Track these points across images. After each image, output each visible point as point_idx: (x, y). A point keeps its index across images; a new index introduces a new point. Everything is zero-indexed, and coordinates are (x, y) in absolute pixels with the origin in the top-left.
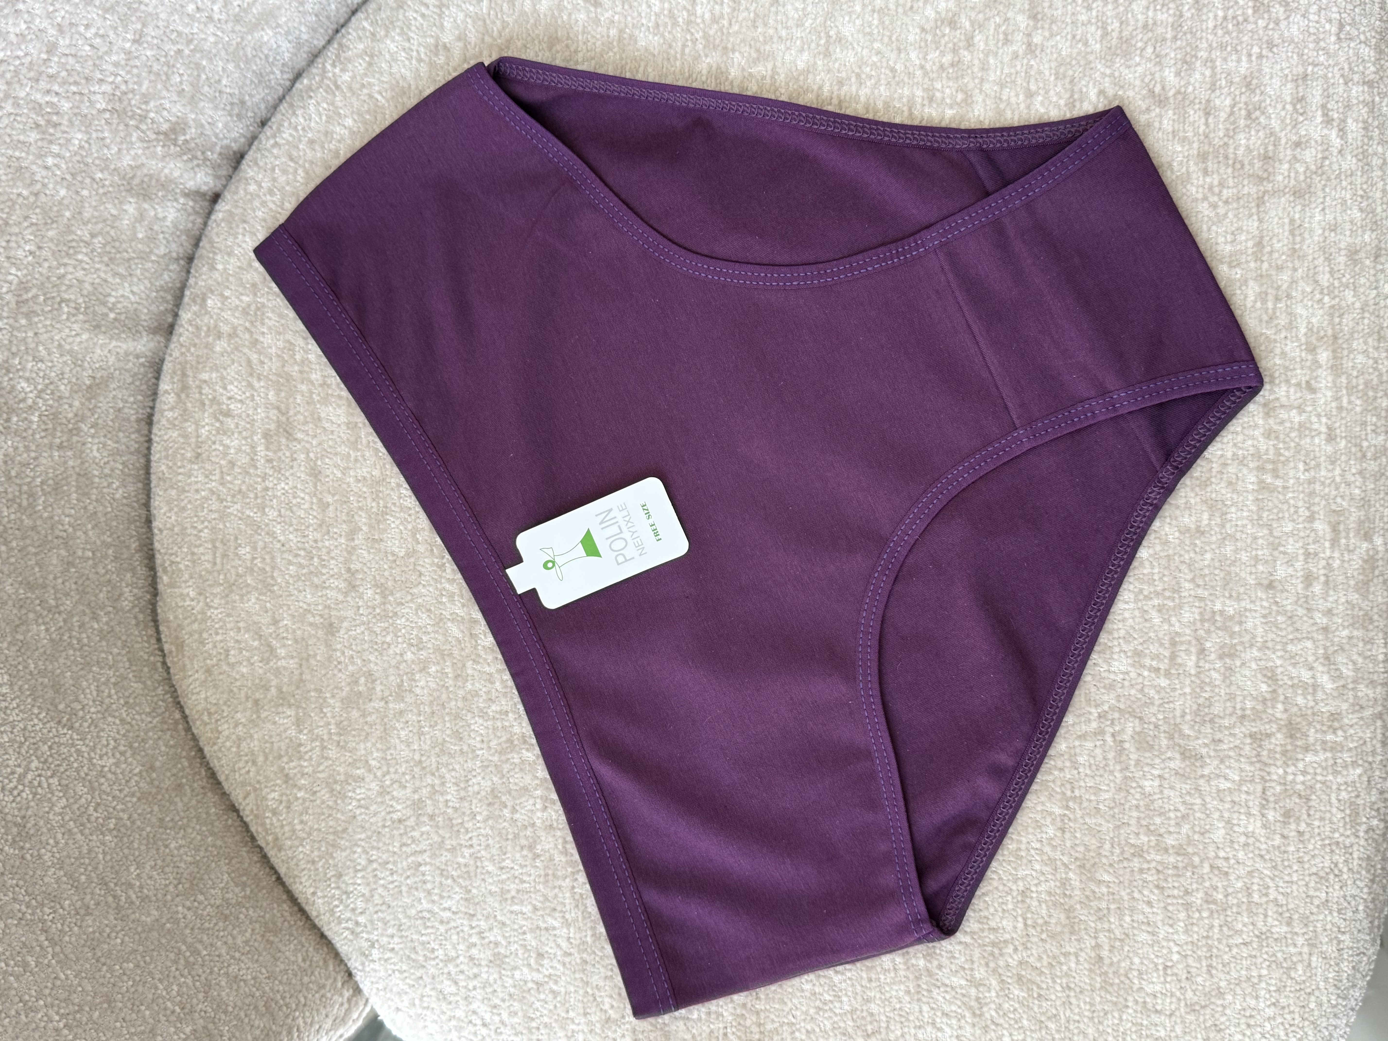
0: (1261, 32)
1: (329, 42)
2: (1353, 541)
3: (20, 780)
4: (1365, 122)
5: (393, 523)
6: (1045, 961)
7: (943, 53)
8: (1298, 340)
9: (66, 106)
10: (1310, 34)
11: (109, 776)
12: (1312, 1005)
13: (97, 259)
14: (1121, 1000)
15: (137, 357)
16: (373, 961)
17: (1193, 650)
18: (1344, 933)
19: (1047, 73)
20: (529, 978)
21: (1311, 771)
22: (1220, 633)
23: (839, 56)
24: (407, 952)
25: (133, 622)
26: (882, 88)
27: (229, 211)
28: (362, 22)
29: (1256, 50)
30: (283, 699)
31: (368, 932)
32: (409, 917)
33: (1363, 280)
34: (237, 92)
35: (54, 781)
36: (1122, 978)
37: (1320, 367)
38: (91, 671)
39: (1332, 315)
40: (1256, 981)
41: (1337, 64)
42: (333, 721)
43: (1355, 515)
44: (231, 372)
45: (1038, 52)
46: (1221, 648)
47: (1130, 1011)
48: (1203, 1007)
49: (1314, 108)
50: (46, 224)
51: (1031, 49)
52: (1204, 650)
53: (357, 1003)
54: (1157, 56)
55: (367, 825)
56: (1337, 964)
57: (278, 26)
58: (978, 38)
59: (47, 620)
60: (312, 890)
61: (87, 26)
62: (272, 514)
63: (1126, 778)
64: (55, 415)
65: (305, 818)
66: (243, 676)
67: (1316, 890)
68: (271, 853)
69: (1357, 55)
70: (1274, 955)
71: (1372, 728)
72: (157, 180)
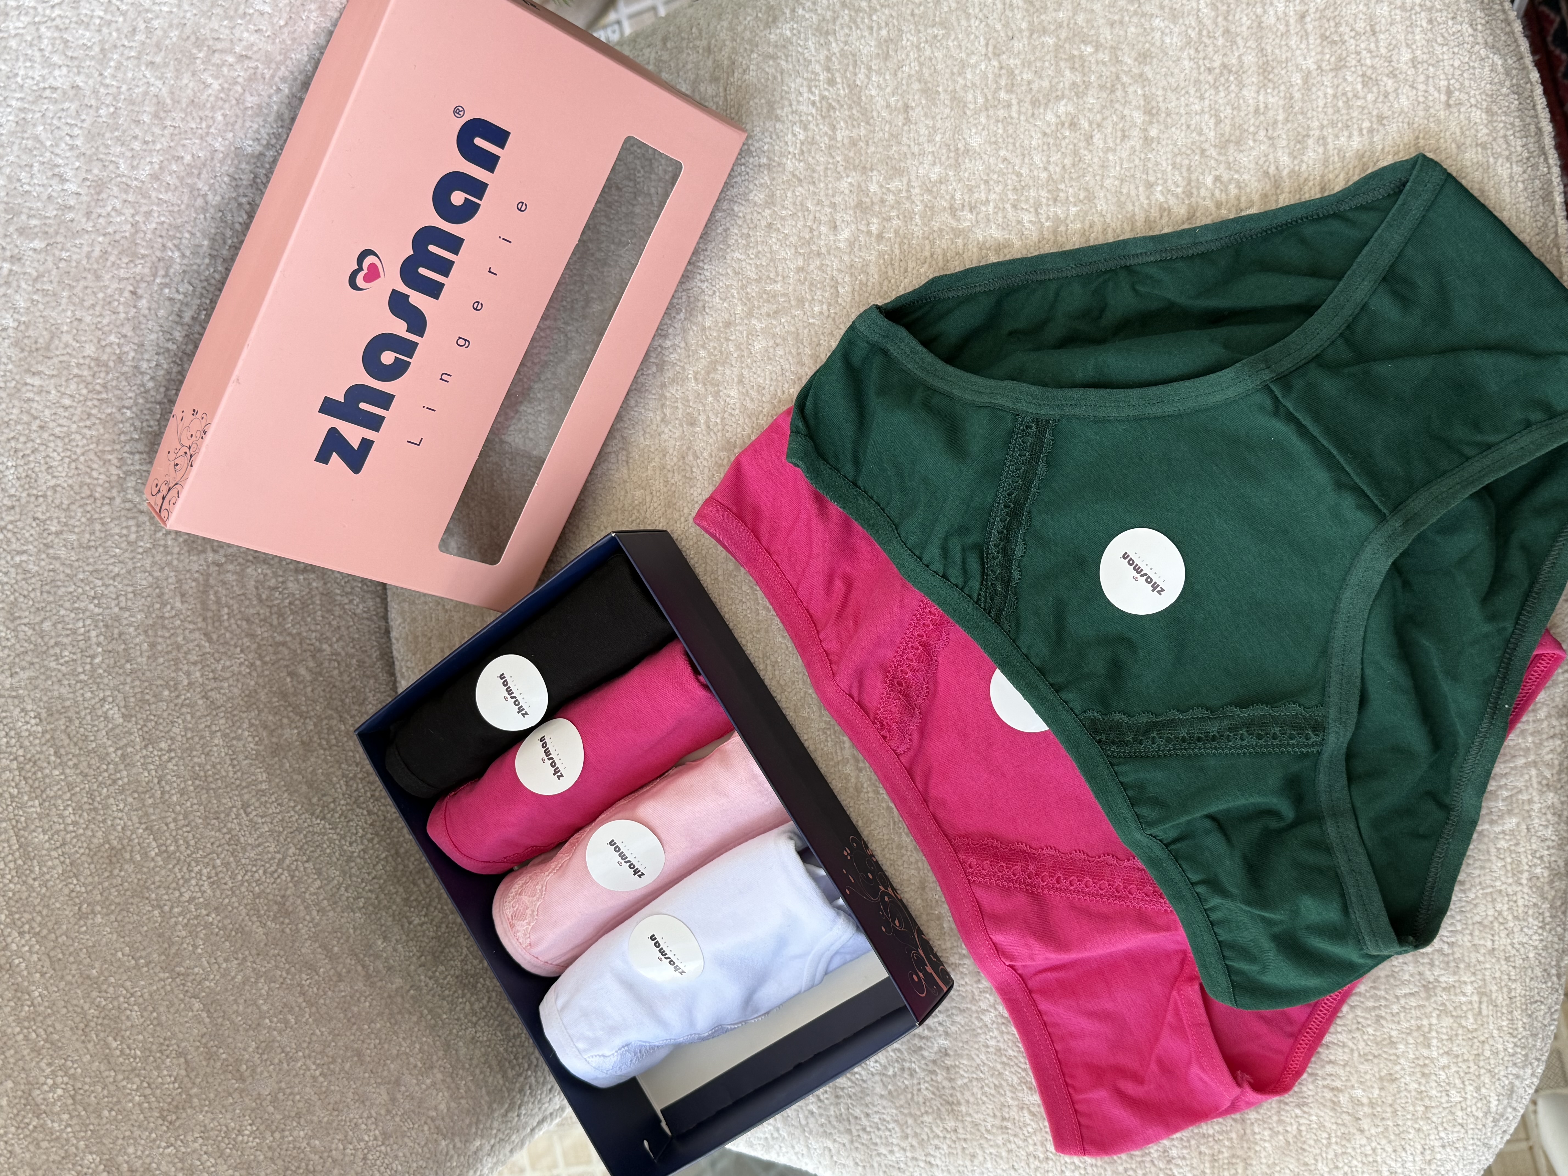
0: (1370, 106)
3: (279, 865)
7: (1064, 155)
10: (1419, 103)
11: (359, 860)
19: (1164, 164)
23: (968, 165)
29: (1366, 124)
35: (310, 865)
40: (1426, 1030)
45: (1154, 145)
48: (1376, 1057)
51: (1147, 142)
54: (1270, 139)
56: (1510, 1012)
58: (1097, 136)
69: (1468, 118)
70: (1443, 1004)
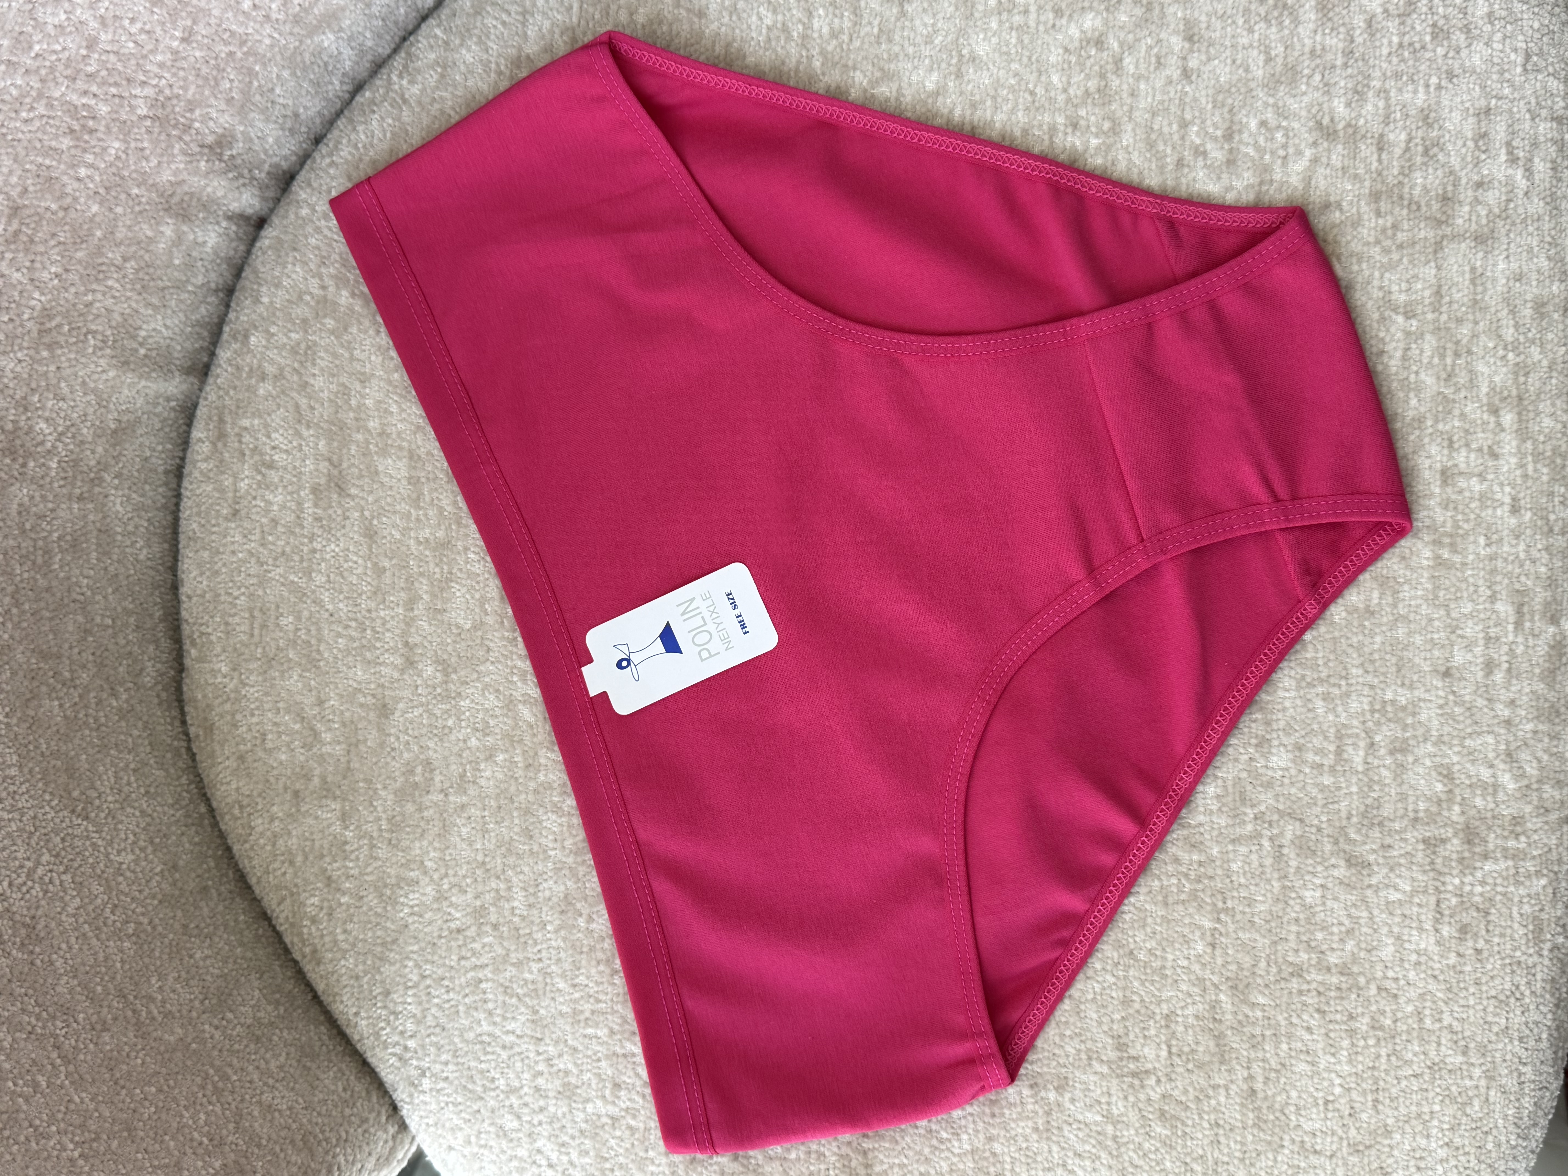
0: (1440, 61)
1: (395, 51)
2: (1538, 624)
3: (28, 875)
4: (1553, 162)
5: (458, 591)
6: (1192, 1093)
7: (1088, 77)
8: (1480, 401)
9: (104, 109)
10: (1494, 64)
11: (128, 874)
12: (1490, 1146)
13: (128, 286)
14: (1276, 1138)
15: (168, 400)
16: (424, 1092)
17: (1362, 744)
18: (1525, 1064)
19: (1204, 101)
20: (604, 1111)
21: (1491, 881)
22: (1392, 726)
23: (972, 77)
24: (463, 1081)
25: (156, 701)
26: (1020, 114)
27: (277, 237)
28: (434, 29)
29: (1434, 80)
30: (327, 791)
31: (418, 1059)
32: (467, 1042)
33: (1550, 336)
34: (290, 103)
35: (67, 878)
36: (1278, 1114)
37: (1503, 430)
38: (108, 755)
39: (1516, 374)
40: (1427, 1118)
41: (1523, 98)
42: (384, 816)
43: (1541, 596)
44: (276, 419)
45: (1194, 77)
46: (1392, 742)
47: (1286, 1151)
48: (1368, 1147)
49: (1497, 145)
50: (75, 243)
51: (1186, 74)
52: (1372, 744)
53: (402, 1142)
54: (1326, 85)
55: (421, 936)
56: (1518, 1100)
57: (341, 30)
58: (1127, 60)
59: (61, 694)
60: (354, 1010)
61: (133, 20)
62: (320, 579)
63: (1284, 887)
64: (76, 463)
65: (350, 926)
66: (281, 763)
67: (1496, 1015)
68: (308, 968)
69: (1545, 88)
70: (1448, 1089)
71: (1558, 833)
72: (199, 200)
